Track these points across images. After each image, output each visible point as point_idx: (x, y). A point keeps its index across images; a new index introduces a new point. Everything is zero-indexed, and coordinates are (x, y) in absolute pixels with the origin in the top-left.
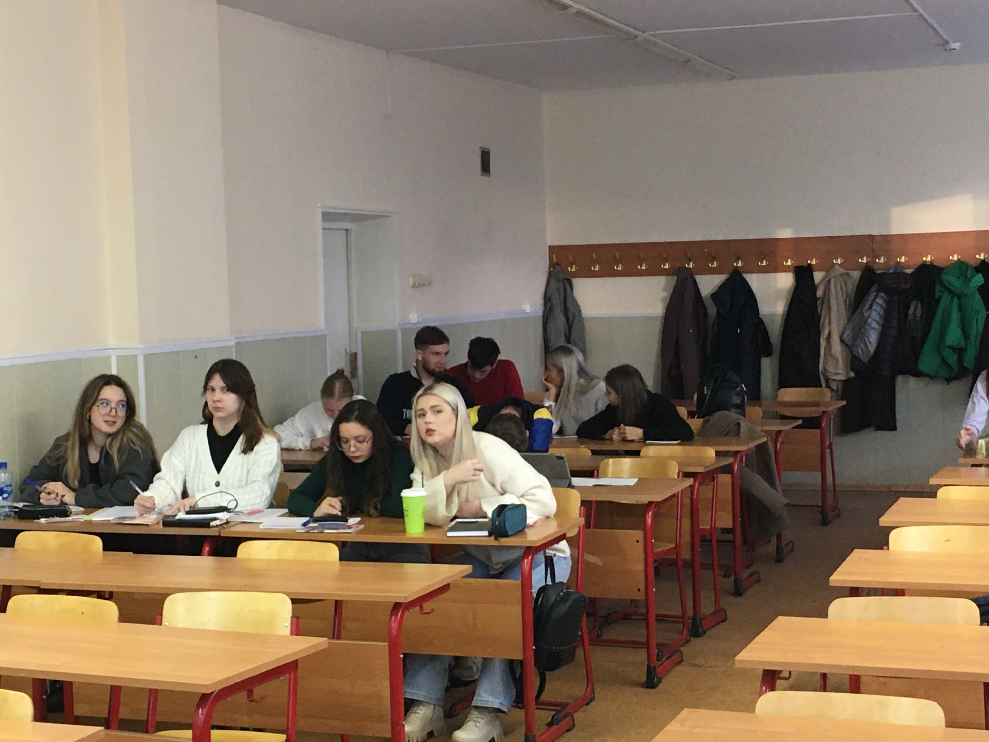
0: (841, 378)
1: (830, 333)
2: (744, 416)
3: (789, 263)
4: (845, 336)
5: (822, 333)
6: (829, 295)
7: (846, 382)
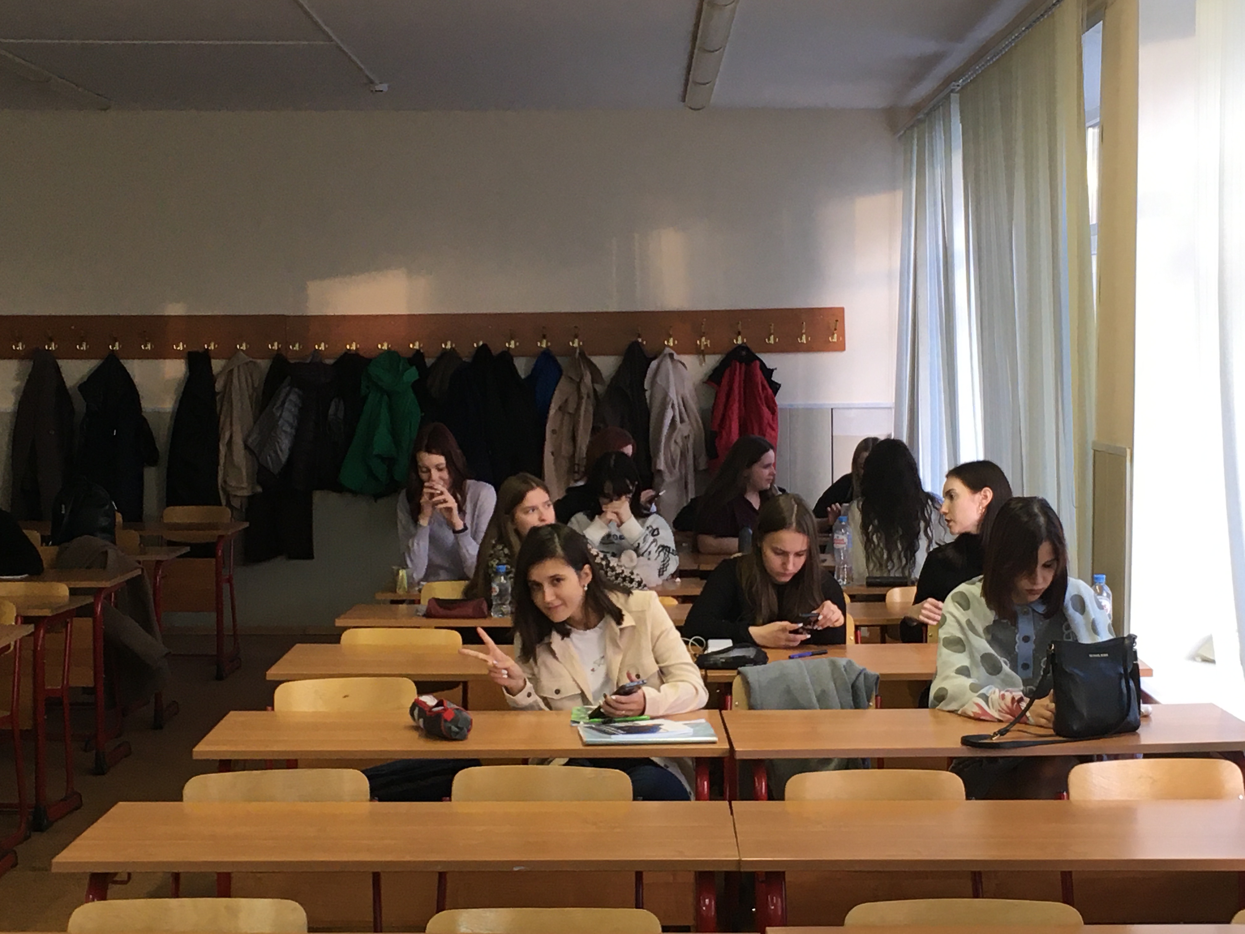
0: (246, 493)
1: (231, 437)
2: (114, 542)
3: (181, 347)
4: (250, 440)
5: (222, 436)
6: (230, 388)
7: (251, 499)
